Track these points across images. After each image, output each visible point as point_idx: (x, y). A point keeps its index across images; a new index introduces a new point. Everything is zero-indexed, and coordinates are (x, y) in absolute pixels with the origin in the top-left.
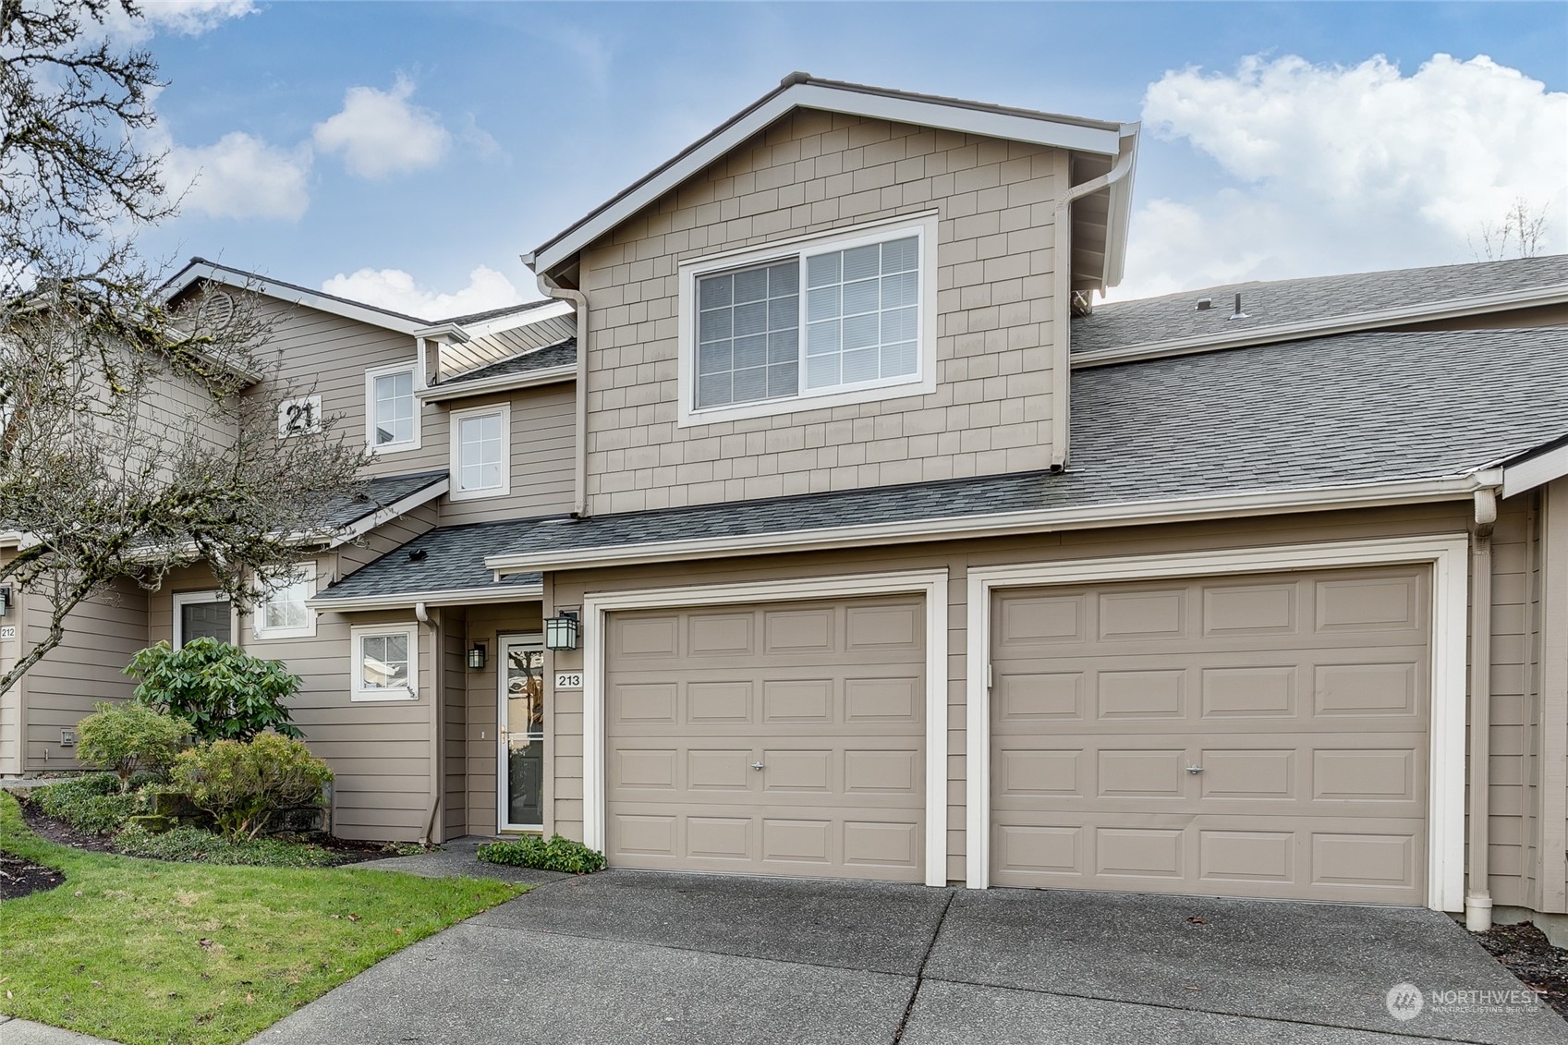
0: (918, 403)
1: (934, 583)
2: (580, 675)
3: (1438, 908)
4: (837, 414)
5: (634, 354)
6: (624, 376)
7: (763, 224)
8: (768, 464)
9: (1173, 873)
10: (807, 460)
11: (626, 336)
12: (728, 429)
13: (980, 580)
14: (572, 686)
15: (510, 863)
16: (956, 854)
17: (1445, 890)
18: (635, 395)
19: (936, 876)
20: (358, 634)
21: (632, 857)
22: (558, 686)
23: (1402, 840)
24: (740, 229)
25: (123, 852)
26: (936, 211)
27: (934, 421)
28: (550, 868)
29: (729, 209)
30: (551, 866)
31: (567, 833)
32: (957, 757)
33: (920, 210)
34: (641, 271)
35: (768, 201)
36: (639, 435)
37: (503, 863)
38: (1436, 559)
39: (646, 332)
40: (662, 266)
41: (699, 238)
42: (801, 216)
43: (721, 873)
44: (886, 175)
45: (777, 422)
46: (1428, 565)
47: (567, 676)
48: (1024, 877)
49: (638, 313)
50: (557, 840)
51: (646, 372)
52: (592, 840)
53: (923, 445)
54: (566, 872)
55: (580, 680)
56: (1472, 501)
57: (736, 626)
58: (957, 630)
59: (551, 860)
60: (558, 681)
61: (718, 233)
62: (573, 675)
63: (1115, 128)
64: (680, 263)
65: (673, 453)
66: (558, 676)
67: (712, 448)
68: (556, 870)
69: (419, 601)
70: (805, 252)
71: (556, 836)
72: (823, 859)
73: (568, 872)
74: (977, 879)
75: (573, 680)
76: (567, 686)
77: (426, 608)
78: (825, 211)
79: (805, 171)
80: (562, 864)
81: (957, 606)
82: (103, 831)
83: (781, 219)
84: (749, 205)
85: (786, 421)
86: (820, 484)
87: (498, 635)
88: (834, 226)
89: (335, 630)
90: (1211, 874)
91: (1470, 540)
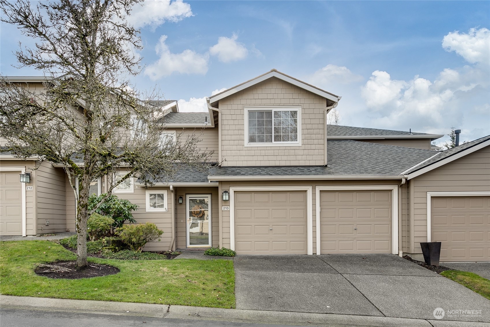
0: (298, 148)
1: (309, 189)
2: (229, 207)
3: (394, 254)
4: (281, 148)
5: (233, 127)
6: (230, 132)
7: (264, 101)
8: (266, 158)
9: (352, 249)
10: (274, 158)
11: (231, 122)
12: (256, 149)
13: (318, 188)
14: (227, 210)
15: (214, 255)
16: (315, 248)
17: (395, 251)
18: (234, 137)
19: (310, 252)
20: (148, 193)
21: (241, 252)
22: (223, 209)
23: (387, 241)
24: (258, 102)
25: (108, 258)
26: (301, 106)
27: (301, 152)
28: (225, 256)
29: (256, 96)
30: (225, 255)
31: (226, 247)
32: (314, 226)
33: (298, 105)
34: (235, 107)
35: (265, 96)
36: (234, 147)
37: (212, 255)
38: (393, 190)
39: (236, 122)
40: (240, 107)
41: (249, 102)
42: (272, 101)
43: (263, 255)
44: (290, 96)
45: (268, 148)
46: (391, 190)
47: (225, 207)
48: (326, 252)
49: (234, 117)
50: (224, 249)
51: (236, 132)
52: (233, 248)
53: (299, 157)
54: (229, 256)
55: (229, 208)
56: (402, 180)
57: (265, 196)
58: (314, 199)
59: (225, 254)
60: (223, 208)
61: (253, 102)
62: (227, 207)
63: (337, 97)
64: (244, 107)
65: (243, 153)
66: (223, 207)
67: (253, 153)
68: (227, 256)
69: (171, 185)
70: (274, 110)
71: (223, 248)
72: (285, 250)
73: (230, 256)
74: (318, 253)
75: (227, 208)
76: (225, 209)
77: (173, 187)
78: (277, 101)
79: (273, 91)
80: (228, 254)
81: (314, 194)
82: (95, 252)
83: (268, 101)
84: (261, 96)
85: (270, 148)
86: (277, 164)
87: (186, 195)
88: (280, 105)
89: (141, 192)
90: (359, 249)
91: (398, 186)
